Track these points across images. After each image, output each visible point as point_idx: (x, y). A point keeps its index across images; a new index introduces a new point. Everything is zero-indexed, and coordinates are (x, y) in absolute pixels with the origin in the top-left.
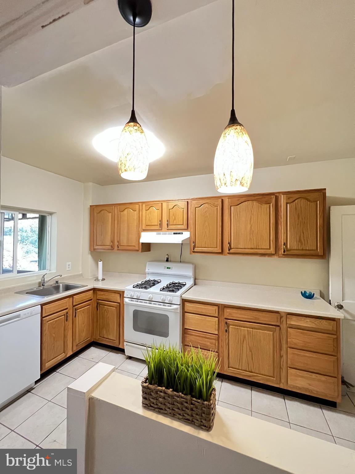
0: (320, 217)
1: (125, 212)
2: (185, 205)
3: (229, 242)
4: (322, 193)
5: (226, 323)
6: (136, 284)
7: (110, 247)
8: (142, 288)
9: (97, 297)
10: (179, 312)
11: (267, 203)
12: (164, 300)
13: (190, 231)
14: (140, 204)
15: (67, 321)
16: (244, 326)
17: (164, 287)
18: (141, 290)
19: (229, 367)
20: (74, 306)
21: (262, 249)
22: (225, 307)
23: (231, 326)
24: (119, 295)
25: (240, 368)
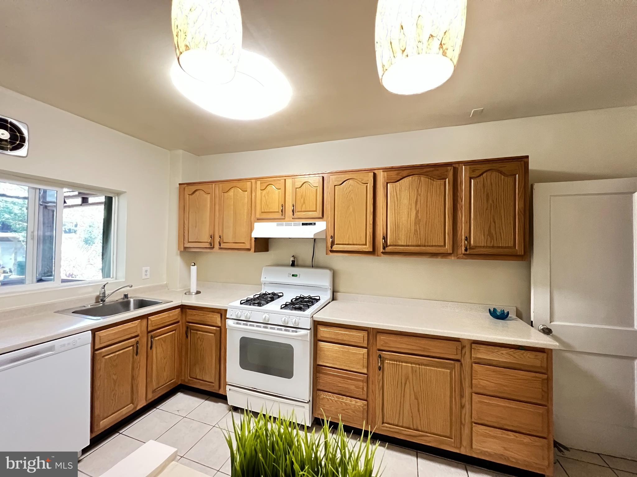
0: (519, 198)
1: (231, 193)
2: (319, 180)
3: (384, 237)
4: (523, 163)
5: (380, 356)
6: (246, 299)
7: (207, 245)
8: (254, 304)
9: (187, 318)
10: (309, 341)
11: (441, 178)
12: (286, 323)
13: (327, 220)
14: (253, 181)
15: (137, 355)
16: (406, 360)
17: (287, 303)
18: (252, 307)
19: (383, 423)
20: (148, 332)
21: (432, 246)
22: (378, 332)
23: (386, 361)
24: (220, 314)
25: (401, 424)
